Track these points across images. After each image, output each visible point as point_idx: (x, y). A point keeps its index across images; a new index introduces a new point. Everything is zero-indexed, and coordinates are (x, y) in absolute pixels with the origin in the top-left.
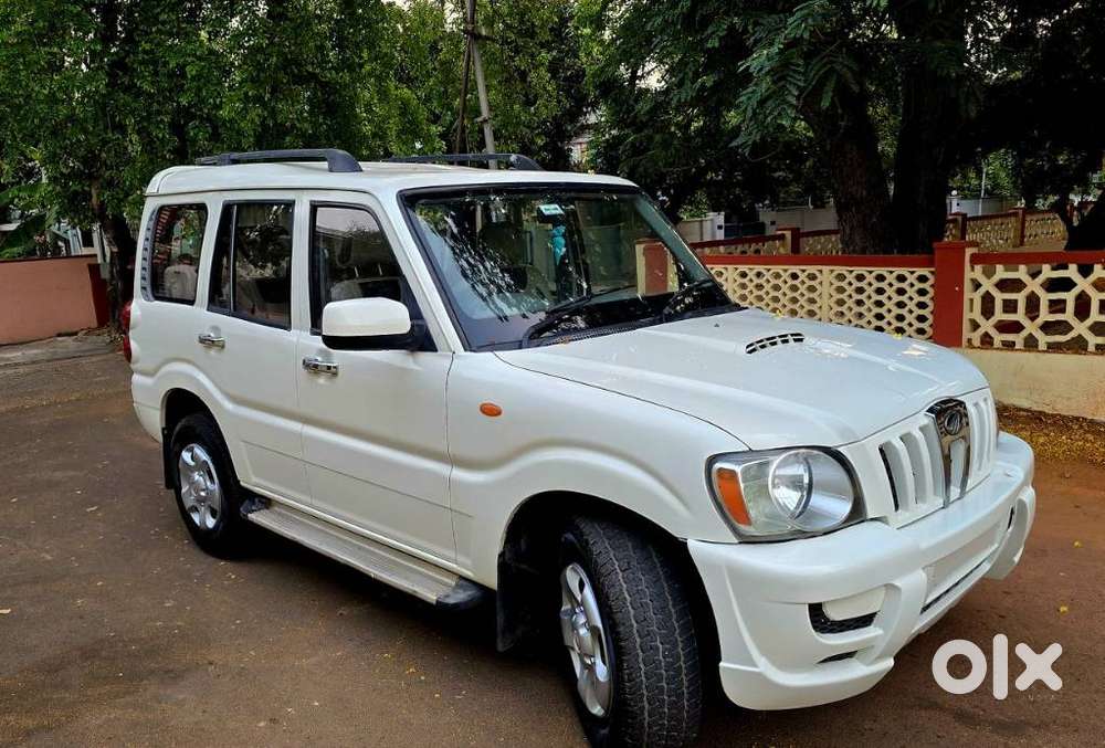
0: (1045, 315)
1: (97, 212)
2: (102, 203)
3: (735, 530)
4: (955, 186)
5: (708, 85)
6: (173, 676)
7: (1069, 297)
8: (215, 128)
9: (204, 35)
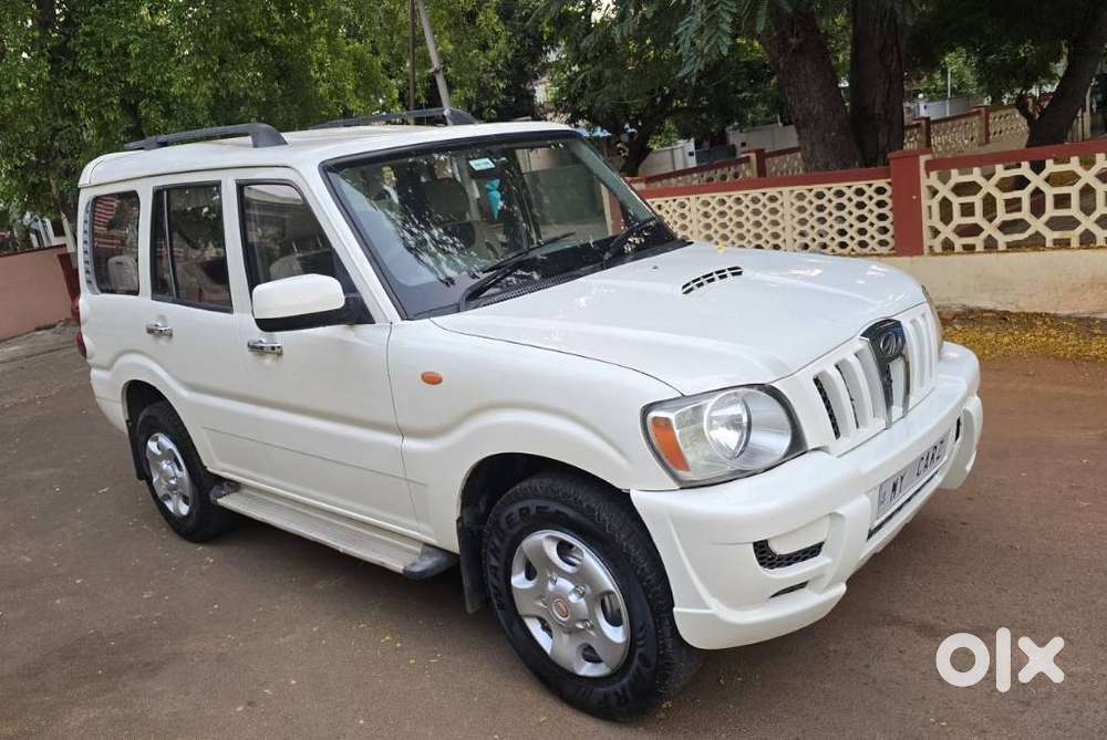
0: (1002, 215)
1: (59, 203)
2: (62, 193)
3: (675, 477)
4: (921, 89)
5: (649, 16)
6: (152, 669)
7: (1024, 195)
8: (167, 105)
9: (144, 11)
